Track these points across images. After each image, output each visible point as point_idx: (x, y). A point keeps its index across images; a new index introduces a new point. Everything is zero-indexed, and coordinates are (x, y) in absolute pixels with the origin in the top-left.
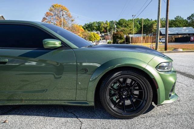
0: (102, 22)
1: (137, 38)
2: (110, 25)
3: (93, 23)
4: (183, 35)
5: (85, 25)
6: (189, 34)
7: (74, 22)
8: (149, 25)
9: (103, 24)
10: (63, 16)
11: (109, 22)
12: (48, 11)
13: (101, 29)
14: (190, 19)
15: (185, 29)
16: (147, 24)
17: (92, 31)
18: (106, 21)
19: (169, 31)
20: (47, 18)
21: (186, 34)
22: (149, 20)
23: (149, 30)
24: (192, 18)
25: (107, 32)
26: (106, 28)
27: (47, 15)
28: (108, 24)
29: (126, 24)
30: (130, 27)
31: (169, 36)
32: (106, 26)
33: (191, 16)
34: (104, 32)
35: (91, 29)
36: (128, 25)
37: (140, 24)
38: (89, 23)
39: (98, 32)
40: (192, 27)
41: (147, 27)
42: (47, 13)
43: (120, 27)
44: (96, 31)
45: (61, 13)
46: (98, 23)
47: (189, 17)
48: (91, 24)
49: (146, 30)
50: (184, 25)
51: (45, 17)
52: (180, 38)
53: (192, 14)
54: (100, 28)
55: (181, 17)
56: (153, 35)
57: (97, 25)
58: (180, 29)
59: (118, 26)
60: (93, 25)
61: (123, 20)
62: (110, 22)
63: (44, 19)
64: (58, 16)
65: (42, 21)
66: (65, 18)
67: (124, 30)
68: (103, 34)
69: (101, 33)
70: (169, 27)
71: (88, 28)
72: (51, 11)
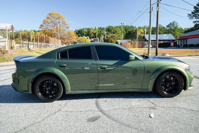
0: (92, 28)
1: (126, 43)
2: (99, 32)
3: (83, 29)
4: (164, 41)
5: (76, 31)
6: (169, 40)
7: (69, 28)
8: (134, 31)
9: (92, 30)
10: (59, 23)
11: (97, 28)
12: (45, 19)
13: (90, 35)
14: (168, 27)
15: (165, 36)
16: (132, 30)
17: (83, 36)
18: (95, 27)
19: (152, 37)
20: (44, 25)
21: (167, 40)
22: (133, 27)
23: (134, 36)
24: (170, 27)
25: (96, 37)
26: (95, 34)
27: (45, 22)
28: (97, 30)
29: (114, 31)
30: (118, 34)
31: (152, 42)
32: (95, 32)
33: (170, 24)
34: (93, 37)
35: (81, 34)
36: (116, 32)
37: (125, 30)
38: (79, 29)
39: (87, 37)
40: (171, 34)
41: (132, 33)
42: (44, 20)
43: (109, 33)
44: (86, 36)
45: (57, 21)
46: (88, 30)
47: (168, 25)
48: (81, 30)
49: (131, 36)
50: (164, 32)
51: (43, 24)
52: (162, 43)
53: (170, 23)
54: (89, 33)
55: (162, 25)
56: (139, 41)
57: (87, 31)
58: (161, 36)
59: (108, 32)
60: (83, 31)
61: (112, 27)
62: (99, 28)
63: (42, 26)
64: (54, 24)
65: (40, 28)
66: (61, 25)
67: (114, 36)
68: (93, 40)
69: (90, 38)
70: (152, 34)
71: (78, 33)
72: (48, 19)
